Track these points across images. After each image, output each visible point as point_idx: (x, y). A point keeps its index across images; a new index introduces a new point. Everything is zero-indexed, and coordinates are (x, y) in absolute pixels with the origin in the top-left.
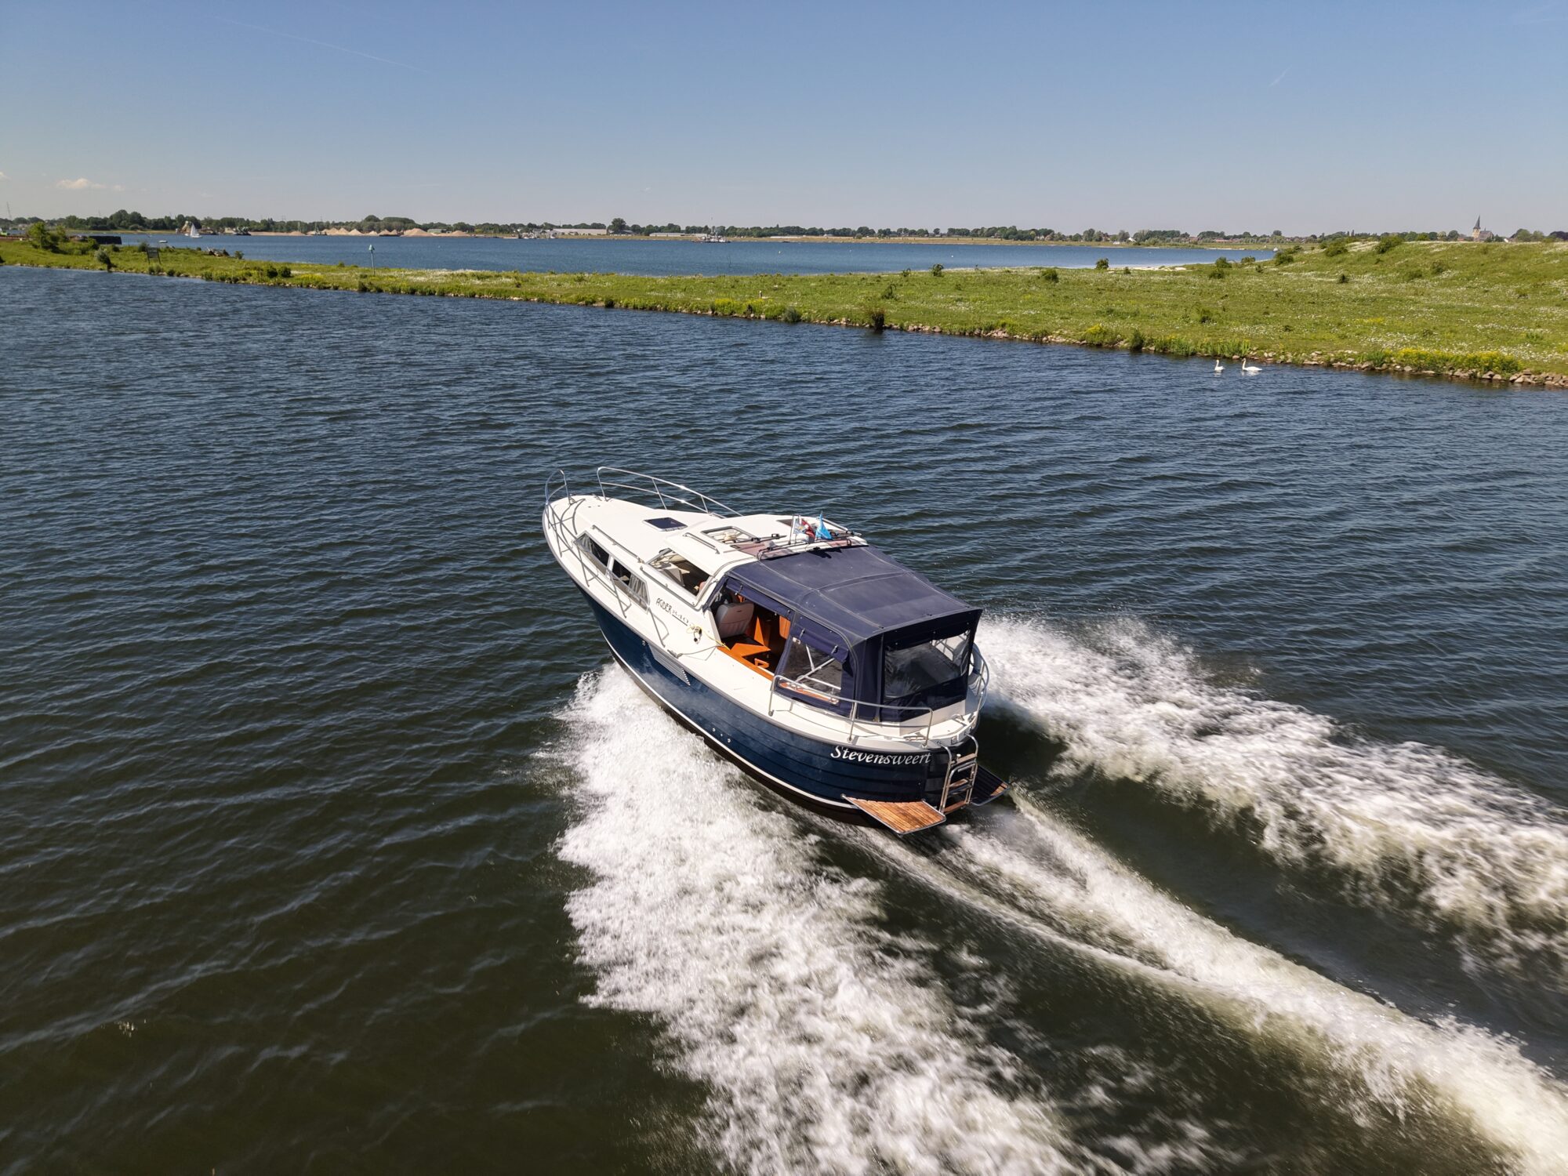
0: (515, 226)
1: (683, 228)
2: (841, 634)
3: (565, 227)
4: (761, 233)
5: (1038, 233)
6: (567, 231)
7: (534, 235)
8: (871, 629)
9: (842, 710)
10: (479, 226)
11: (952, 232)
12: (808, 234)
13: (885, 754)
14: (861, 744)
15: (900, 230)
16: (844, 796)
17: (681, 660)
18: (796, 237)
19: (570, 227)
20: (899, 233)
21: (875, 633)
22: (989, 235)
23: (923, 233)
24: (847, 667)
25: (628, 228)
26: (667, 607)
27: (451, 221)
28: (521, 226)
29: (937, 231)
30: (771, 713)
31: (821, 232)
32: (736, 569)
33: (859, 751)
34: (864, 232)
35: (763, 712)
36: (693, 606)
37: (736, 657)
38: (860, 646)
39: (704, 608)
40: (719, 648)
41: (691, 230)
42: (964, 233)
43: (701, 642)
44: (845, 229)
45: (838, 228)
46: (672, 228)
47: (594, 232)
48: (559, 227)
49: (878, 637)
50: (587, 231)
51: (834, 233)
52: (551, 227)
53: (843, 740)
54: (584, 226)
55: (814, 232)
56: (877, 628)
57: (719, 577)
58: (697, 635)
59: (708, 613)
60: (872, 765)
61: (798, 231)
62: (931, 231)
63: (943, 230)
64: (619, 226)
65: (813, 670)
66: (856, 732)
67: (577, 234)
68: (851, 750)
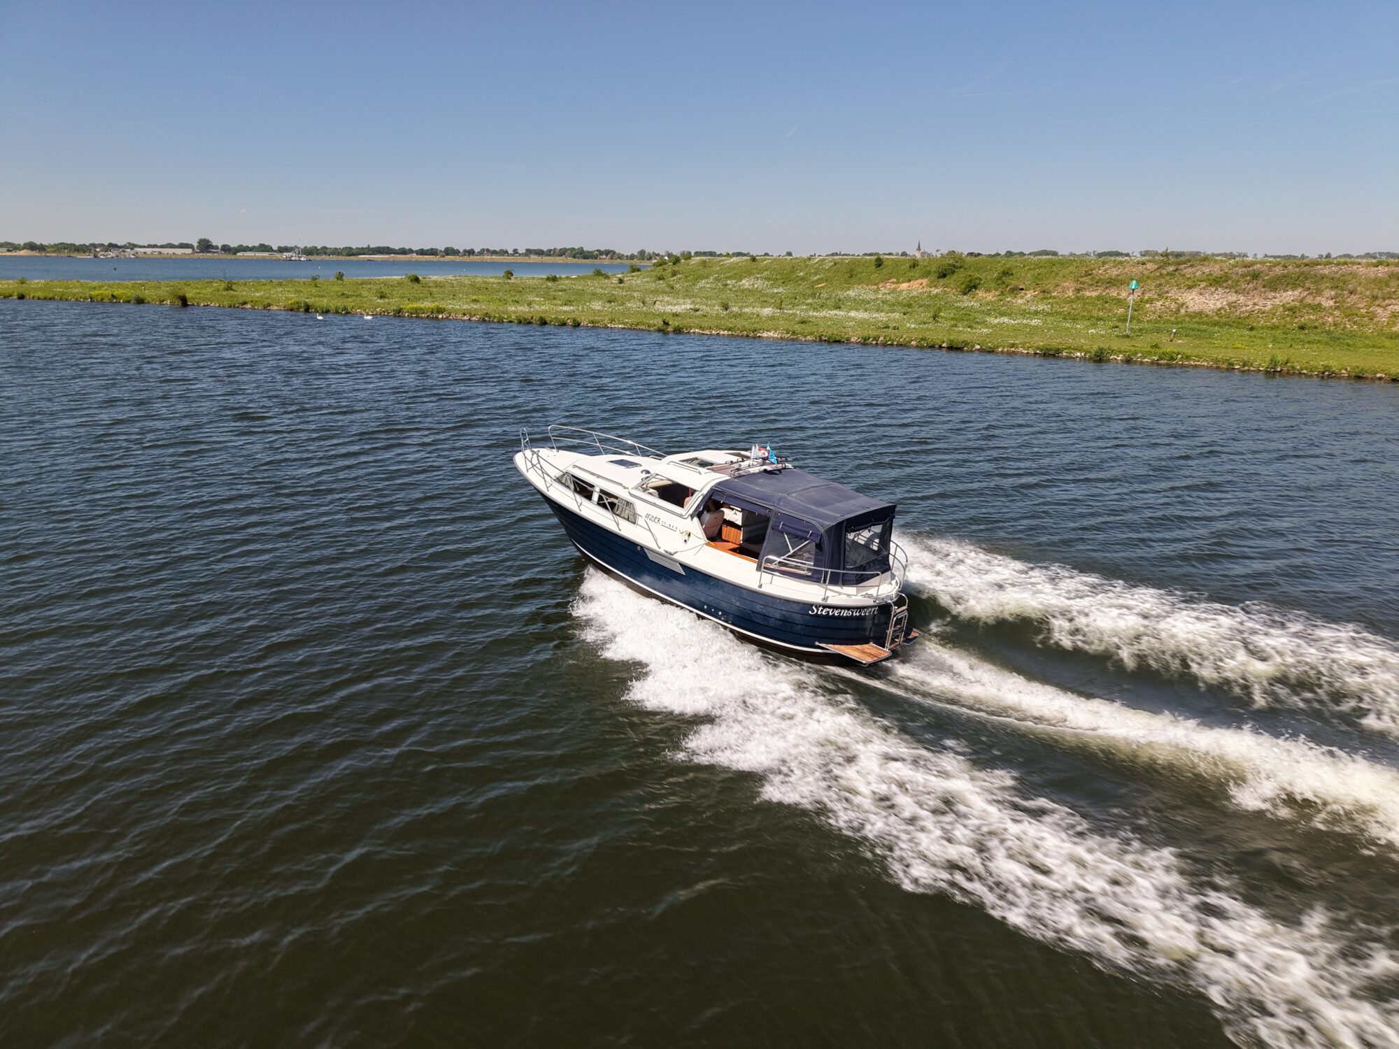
0: (94, 246)
1: (275, 248)
2: (814, 522)
3: (149, 246)
4: (350, 252)
5: (601, 253)
6: (149, 251)
7: (112, 254)
8: (836, 518)
9: (814, 578)
10: (52, 246)
11: (529, 252)
12: (398, 253)
13: (848, 608)
14: (830, 602)
15: (483, 250)
16: (817, 643)
17: (675, 557)
18: (386, 256)
19: (155, 246)
20: (482, 252)
21: (840, 520)
22: (560, 255)
23: (504, 252)
24: (819, 546)
25: (216, 247)
26: (657, 520)
27: (21, 241)
28: (102, 245)
29: (515, 251)
30: (760, 586)
31: (411, 251)
32: (719, 484)
33: (830, 607)
34: (449, 251)
35: (754, 586)
36: (681, 516)
37: (723, 549)
38: (829, 530)
39: (692, 516)
40: (707, 544)
41: (282, 250)
42: (540, 253)
43: (688, 542)
44: (432, 249)
45: (425, 248)
46: (264, 248)
47: (179, 251)
48: (141, 247)
49: (842, 522)
50: (171, 251)
51: (422, 252)
52: (132, 246)
53: (819, 600)
54: (171, 246)
55: (403, 252)
56: (840, 518)
57: (705, 492)
58: (686, 538)
59: (696, 519)
60: (839, 617)
61: (387, 251)
62: (510, 251)
63: (522, 251)
64: (205, 246)
65: (792, 551)
66: (829, 593)
67: (160, 253)
68: (825, 607)
